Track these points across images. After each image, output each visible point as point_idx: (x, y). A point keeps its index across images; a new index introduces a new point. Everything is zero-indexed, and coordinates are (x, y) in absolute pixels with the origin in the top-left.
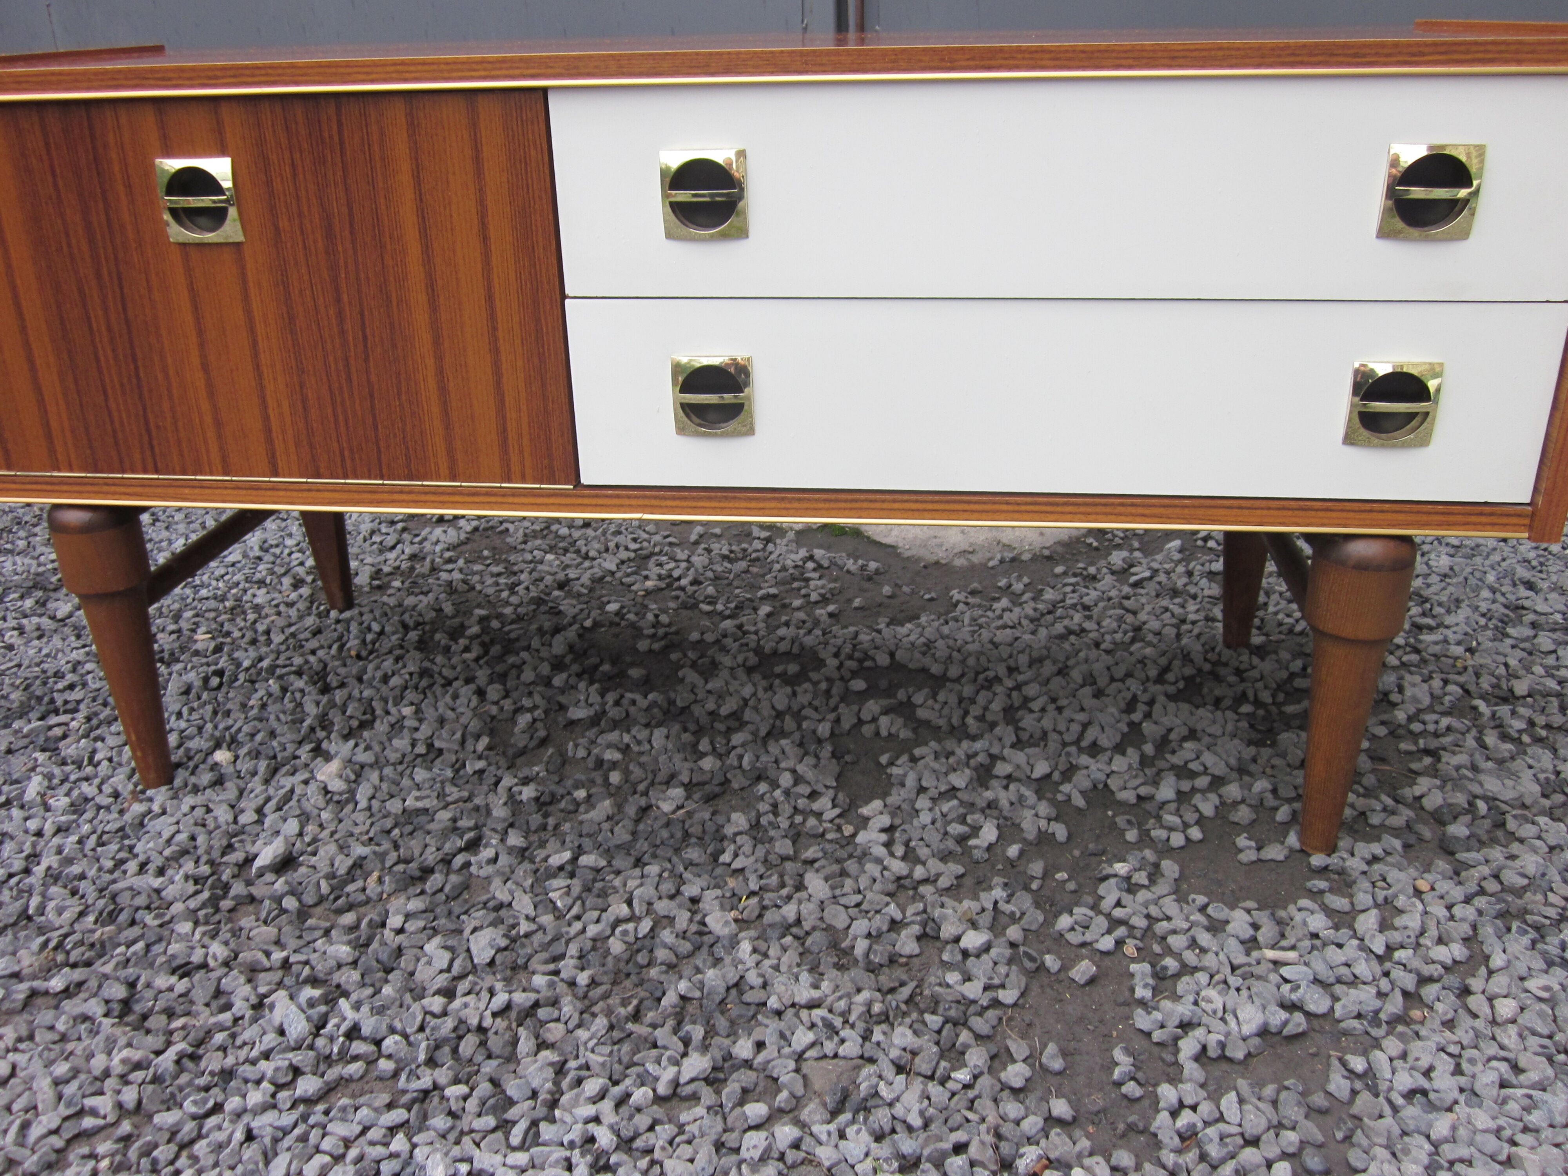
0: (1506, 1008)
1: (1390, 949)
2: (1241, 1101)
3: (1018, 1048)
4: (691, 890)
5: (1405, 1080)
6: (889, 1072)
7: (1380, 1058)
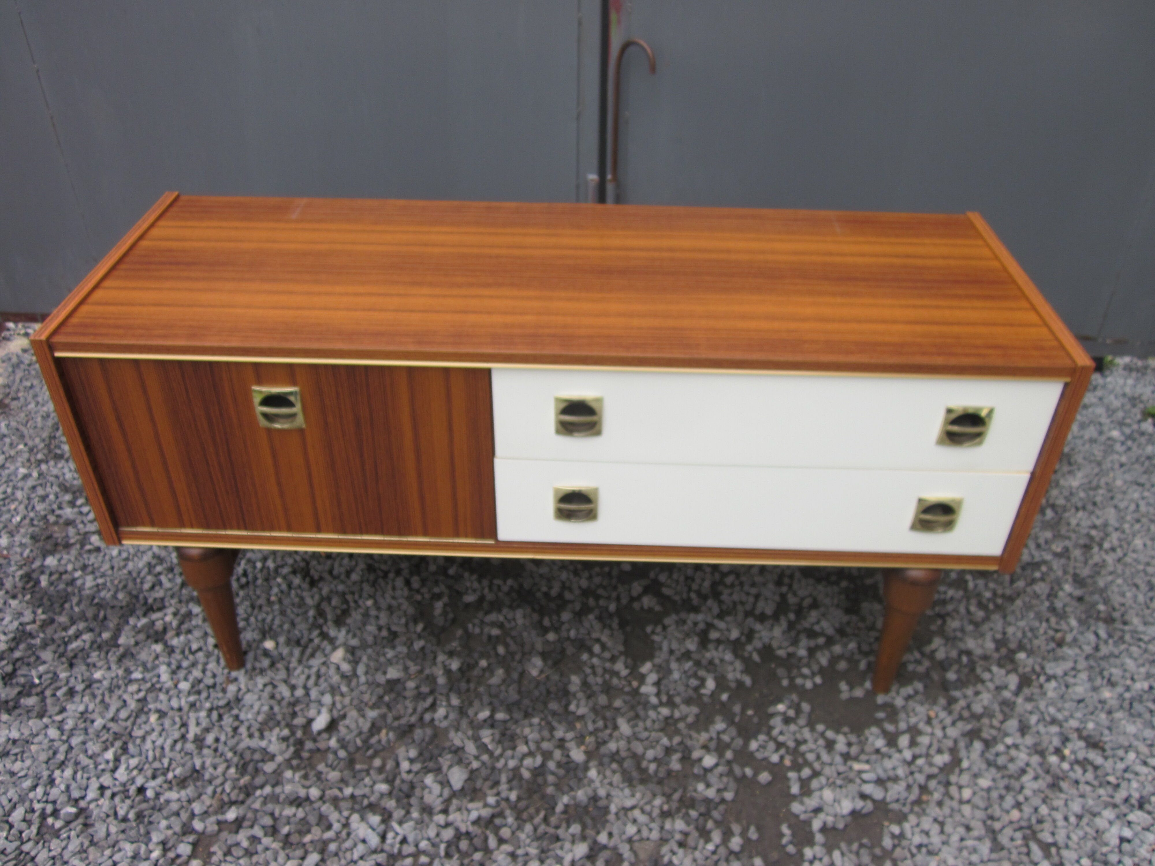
0: (967, 793)
1: (915, 757)
2: (843, 854)
3: (736, 828)
4: (559, 733)
5: (917, 839)
6: (675, 848)
7: (907, 826)
